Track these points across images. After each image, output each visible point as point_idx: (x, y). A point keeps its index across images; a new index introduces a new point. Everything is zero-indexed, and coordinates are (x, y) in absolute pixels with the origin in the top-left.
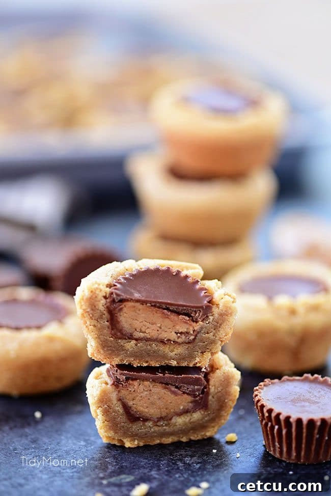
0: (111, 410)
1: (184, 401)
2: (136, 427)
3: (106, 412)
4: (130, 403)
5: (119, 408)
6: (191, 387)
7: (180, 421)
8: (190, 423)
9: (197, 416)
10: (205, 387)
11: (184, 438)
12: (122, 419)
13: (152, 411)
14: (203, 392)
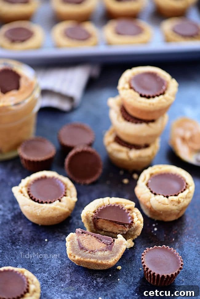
0: (73, 243)
1: (102, 246)
2: (81, 252)
3: (71, 244)
4: (81, 242)
5: (77, 243)
6: (106, 241)
7: (100, 254)
8: (103, 255)
9: (107, 253)
10: (112, 243)
11: (100, 260)
12: (77, 247)
13: (89, 247)
14: (111, 244)
